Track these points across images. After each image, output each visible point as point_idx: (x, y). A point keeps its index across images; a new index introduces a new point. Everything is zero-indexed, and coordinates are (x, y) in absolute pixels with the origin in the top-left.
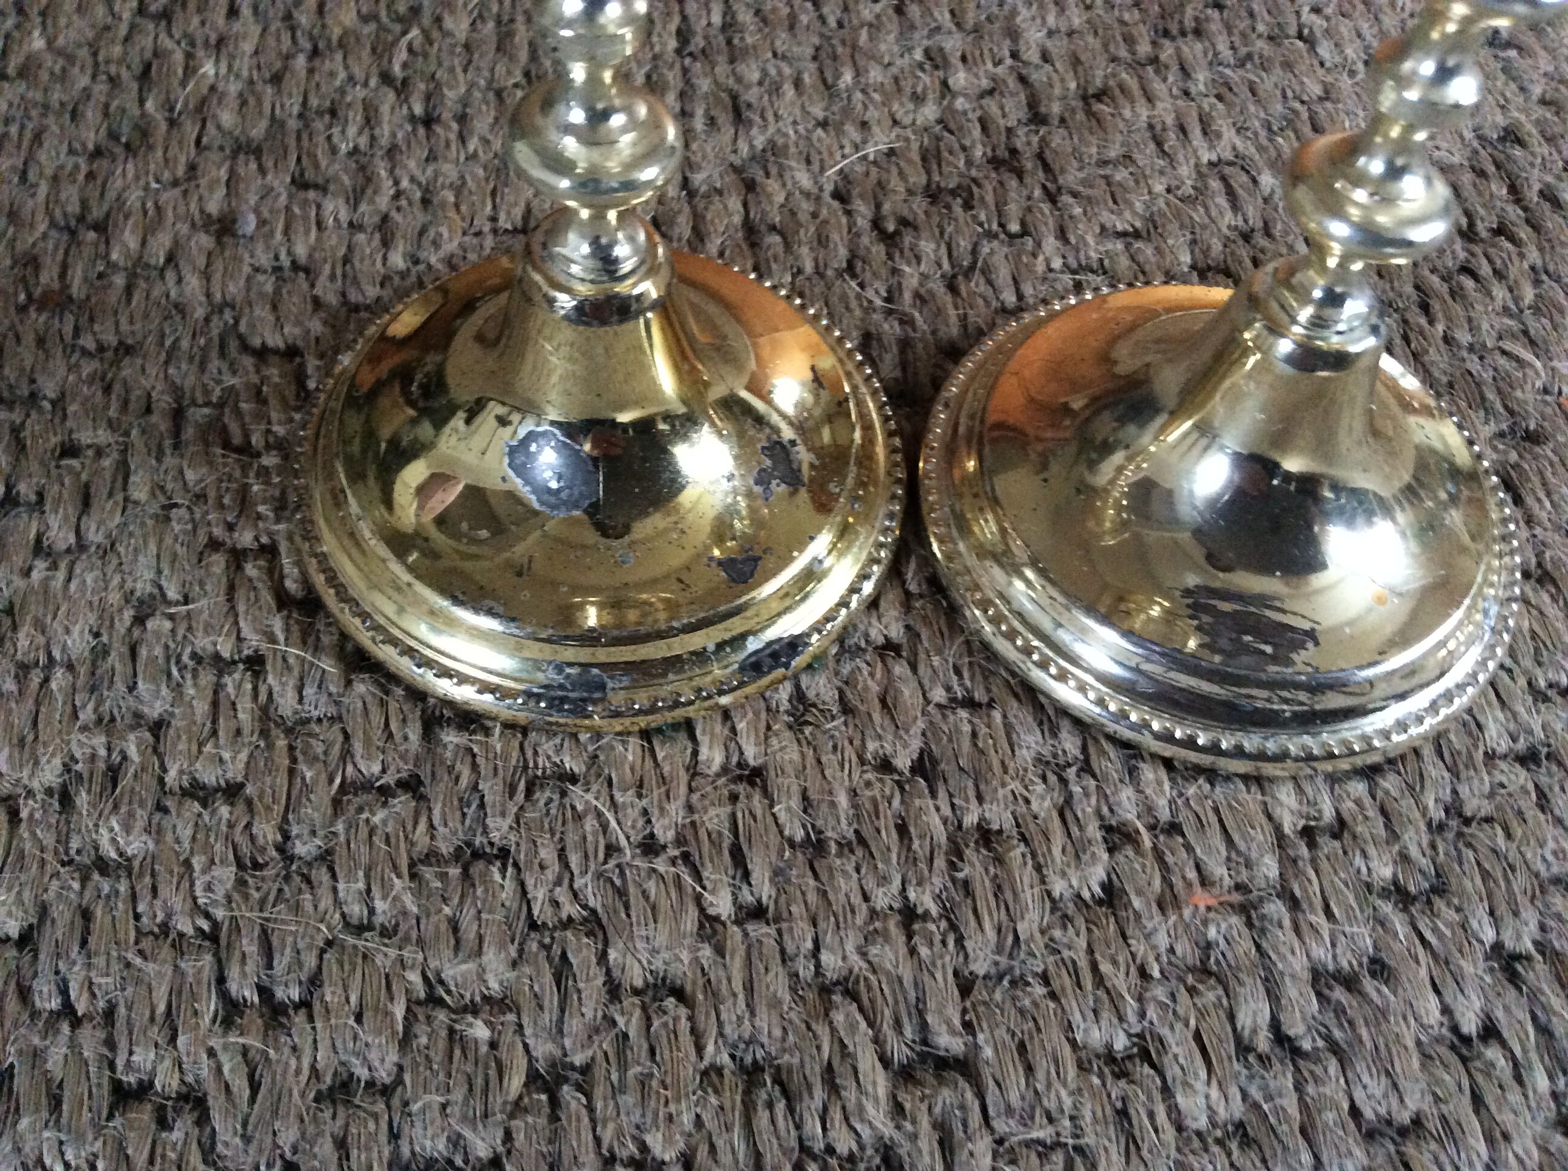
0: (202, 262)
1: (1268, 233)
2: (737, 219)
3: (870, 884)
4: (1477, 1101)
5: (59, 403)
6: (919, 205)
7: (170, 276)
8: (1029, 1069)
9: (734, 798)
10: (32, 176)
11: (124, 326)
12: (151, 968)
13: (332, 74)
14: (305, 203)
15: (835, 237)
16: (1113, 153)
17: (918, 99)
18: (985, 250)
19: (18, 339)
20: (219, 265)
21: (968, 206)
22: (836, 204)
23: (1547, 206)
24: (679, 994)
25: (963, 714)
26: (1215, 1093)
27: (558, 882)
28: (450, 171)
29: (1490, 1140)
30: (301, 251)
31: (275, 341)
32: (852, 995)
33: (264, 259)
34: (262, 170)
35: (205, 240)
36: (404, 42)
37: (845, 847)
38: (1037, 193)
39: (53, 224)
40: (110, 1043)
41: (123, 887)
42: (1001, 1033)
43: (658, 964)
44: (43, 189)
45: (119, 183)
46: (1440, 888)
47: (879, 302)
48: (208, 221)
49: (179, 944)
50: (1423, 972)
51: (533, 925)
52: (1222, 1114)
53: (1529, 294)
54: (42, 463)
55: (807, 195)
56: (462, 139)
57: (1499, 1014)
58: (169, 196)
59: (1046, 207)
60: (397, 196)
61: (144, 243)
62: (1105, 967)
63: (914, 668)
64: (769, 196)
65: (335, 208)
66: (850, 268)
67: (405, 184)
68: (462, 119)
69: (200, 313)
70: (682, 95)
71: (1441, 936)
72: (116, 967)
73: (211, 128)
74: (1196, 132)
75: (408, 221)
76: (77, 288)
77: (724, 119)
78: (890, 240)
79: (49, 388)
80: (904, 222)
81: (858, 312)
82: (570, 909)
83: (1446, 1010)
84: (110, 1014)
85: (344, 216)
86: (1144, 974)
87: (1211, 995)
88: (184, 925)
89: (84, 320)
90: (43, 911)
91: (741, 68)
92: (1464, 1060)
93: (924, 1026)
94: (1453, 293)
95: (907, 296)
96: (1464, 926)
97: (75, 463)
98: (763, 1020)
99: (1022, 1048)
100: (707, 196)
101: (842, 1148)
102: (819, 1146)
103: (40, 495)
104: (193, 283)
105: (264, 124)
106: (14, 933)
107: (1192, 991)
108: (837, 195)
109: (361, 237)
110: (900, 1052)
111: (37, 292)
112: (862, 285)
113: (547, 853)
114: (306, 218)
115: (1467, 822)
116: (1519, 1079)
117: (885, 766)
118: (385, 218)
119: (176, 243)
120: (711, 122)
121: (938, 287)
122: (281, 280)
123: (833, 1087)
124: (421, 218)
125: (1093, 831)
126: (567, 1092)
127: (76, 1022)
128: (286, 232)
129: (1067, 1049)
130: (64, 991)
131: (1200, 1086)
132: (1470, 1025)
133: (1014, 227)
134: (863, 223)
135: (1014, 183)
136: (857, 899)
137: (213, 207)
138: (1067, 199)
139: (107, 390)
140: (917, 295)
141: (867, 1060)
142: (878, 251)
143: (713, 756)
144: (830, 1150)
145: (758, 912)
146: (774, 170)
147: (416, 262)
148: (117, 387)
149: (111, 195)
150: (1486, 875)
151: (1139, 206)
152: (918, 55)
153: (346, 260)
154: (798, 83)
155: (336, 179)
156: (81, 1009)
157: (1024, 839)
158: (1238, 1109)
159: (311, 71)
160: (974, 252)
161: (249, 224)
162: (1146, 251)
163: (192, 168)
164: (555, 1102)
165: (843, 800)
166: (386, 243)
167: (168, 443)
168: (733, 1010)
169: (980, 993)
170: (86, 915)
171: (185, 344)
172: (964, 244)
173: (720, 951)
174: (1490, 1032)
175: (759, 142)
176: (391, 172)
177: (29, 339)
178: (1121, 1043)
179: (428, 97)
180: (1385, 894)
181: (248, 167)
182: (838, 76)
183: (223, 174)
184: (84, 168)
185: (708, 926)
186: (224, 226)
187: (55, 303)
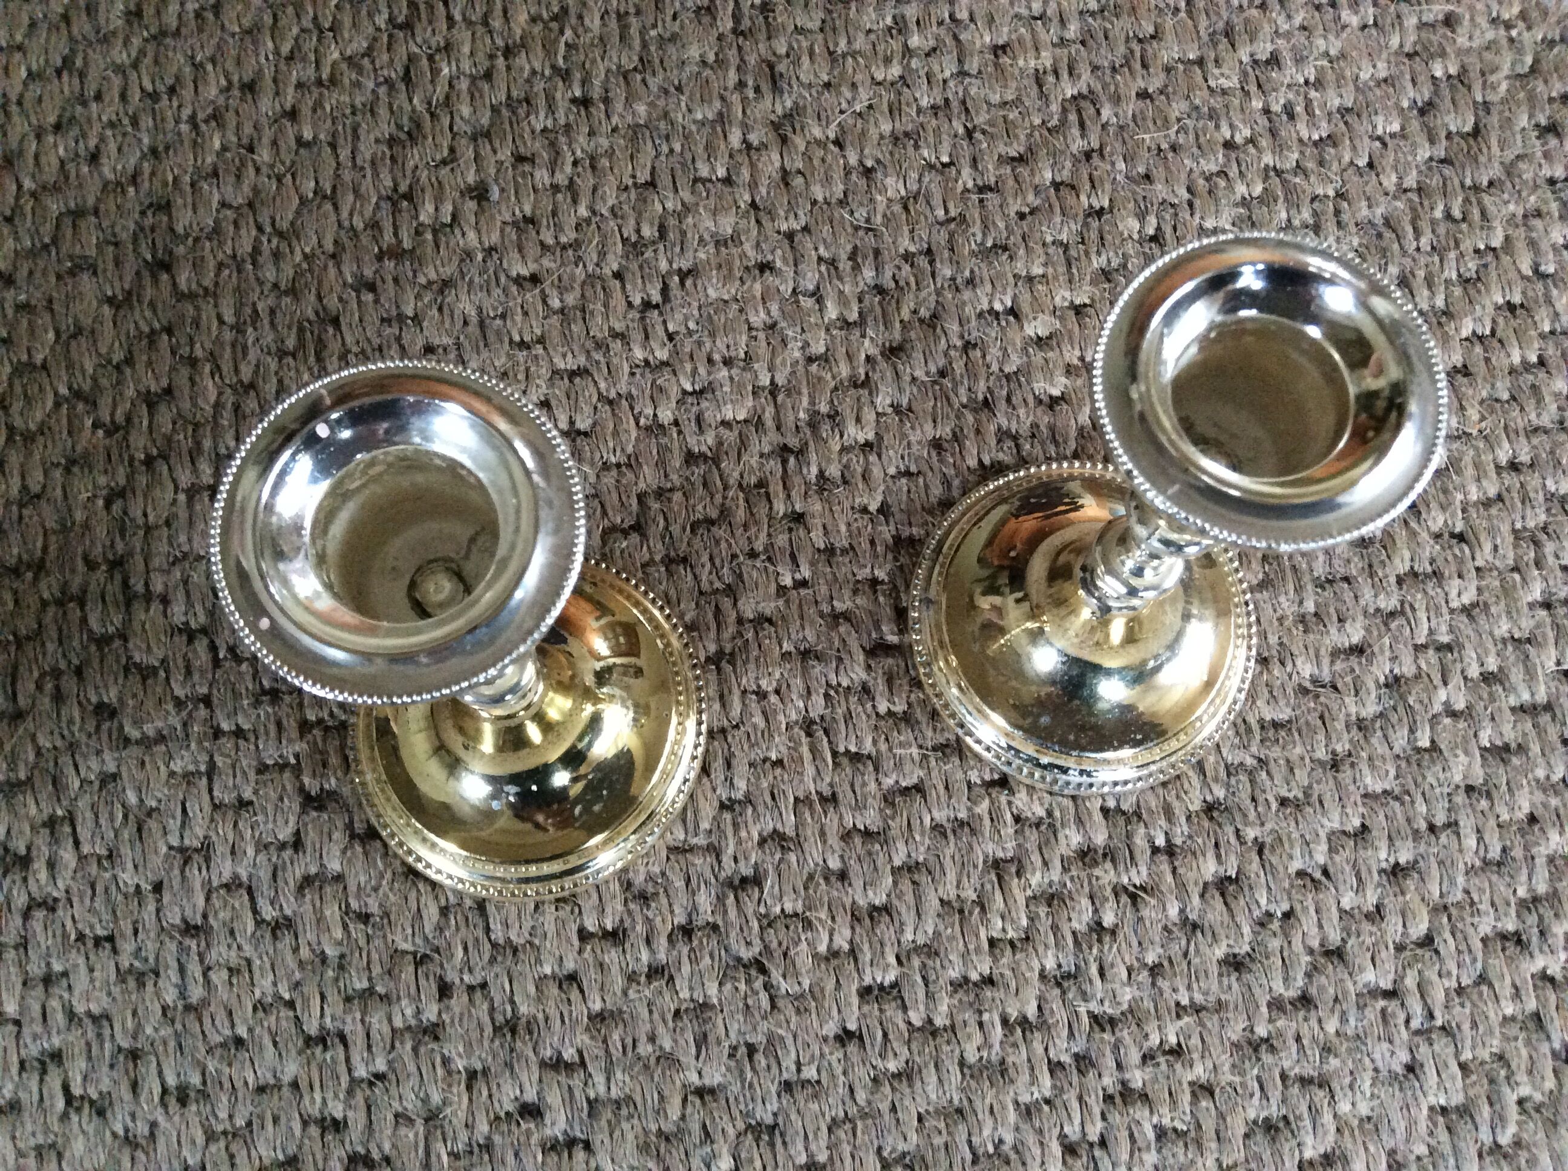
0: (473, 220)
1: (1102, 155)
2: (778, 165)
3: (856, 568)
5: (417, 319)
6: (888, 145)
7: (457, 231)
9: (790, 530)
10: (359, 162)
11: (441, 269)
13: (522, 69)
14: (524, 175)
15: (835, 175)
16: (1010, 97)
17: (888, 61)
18: (926, 180)
19: (383, 280)
20: (483, 222)
21: (917, 146)
22: (836, 150)
23: (1285, 117)
24: (770, 621)
25: (904, 481)
27: (711, 573)
28: (604, 142)
30: (527, 208)
31: (525, 272)
32: (848, 619)
33: (508, 218)
34: (495, 152)
35: (472, 205)
36: (563, 40)
37: (845, 551)
38: (961, 131)
39: (380, 197)
43: (759, 609)
44: (369, 172)
45: (411, 164)
47: (862, 224)
48: (470, 189)
51: (701, 593)
53: (1258, 190)
55: (818, 142)
56: (608, 117)
58: (444, 172)
59: (965, 143)
60: (575, 163)
61: (437, 209)
63: (879, 456)
64: (796, 148)
65: (542, 176)
66: (846, 200)
67: (579, 153)
68: (606, 100)
69: (480, 257)
70: (738, 69)
73: (457, 119)
74: (1065, 75)
75: (586, 182)
76: (407, 244)
77: (765, 87)
78: (868, 174)
79: (409, 311)
80: (878, 162)
81: (849, 231)
82: (718, 585)
85: (547, 182)
89: (416, 265)
91: (775, 43)
93: (880, 631)
94: (1210, 192)
95: (879, 219)
98: (807, 632)
100: (758, 149)
101: (845, 684)
102: (834, 683)
104: (472, 235)
105: (488, 113)
108: (838, 143)
109: (560, 196)
110: (870, 644)
111: (385, 247)
112: (852, 213)
113: (705, 558)
114: (526, 185)
117: (864, 510)
118: (571, 182)
119: (455, 207)
120: (757, 90)
121: (897, 208)
122: (519, 229)
123: (840, 660)
124: (591, 181)
128: (517, 196)
134: (853, 162)
135: (946, 125)
136: (849, 576)
137: (471, 179)
138: (978, 135)
139: (440, 310)
140: (885, 216)
141: (855, 647)
142: (862, 184)
143: (780, 508)
144: (839, 685)
145: (805, 584)
146: (798, 127)
147: (594, 212)
148: (446, 309)
149: (408, 173)
151: (1022, 137)
152: (889, 21)
153: (554, 214)
154: (811, 53)
155: (539, 154)
159: (509, 68)
160: (920, 181)
161: (495, 194)
162: (1024, 171)
163: (452, 150)
164: (719, 670)
165: (843, 528)
166: (575, 201)
167: (481, 343)
168: (795, 626)
171: (477, 280)
172: (914, 175)
173: (787, 602)
175: (789, 104)
176: (570, 145)
177: (389, 279)
179: (583, 83)
181: (486, 149)
182: (836, 44)
183: (471, 154)
184: (388, 153)
185: (782, 590)
186: (480, 193)
187: (397, 253)
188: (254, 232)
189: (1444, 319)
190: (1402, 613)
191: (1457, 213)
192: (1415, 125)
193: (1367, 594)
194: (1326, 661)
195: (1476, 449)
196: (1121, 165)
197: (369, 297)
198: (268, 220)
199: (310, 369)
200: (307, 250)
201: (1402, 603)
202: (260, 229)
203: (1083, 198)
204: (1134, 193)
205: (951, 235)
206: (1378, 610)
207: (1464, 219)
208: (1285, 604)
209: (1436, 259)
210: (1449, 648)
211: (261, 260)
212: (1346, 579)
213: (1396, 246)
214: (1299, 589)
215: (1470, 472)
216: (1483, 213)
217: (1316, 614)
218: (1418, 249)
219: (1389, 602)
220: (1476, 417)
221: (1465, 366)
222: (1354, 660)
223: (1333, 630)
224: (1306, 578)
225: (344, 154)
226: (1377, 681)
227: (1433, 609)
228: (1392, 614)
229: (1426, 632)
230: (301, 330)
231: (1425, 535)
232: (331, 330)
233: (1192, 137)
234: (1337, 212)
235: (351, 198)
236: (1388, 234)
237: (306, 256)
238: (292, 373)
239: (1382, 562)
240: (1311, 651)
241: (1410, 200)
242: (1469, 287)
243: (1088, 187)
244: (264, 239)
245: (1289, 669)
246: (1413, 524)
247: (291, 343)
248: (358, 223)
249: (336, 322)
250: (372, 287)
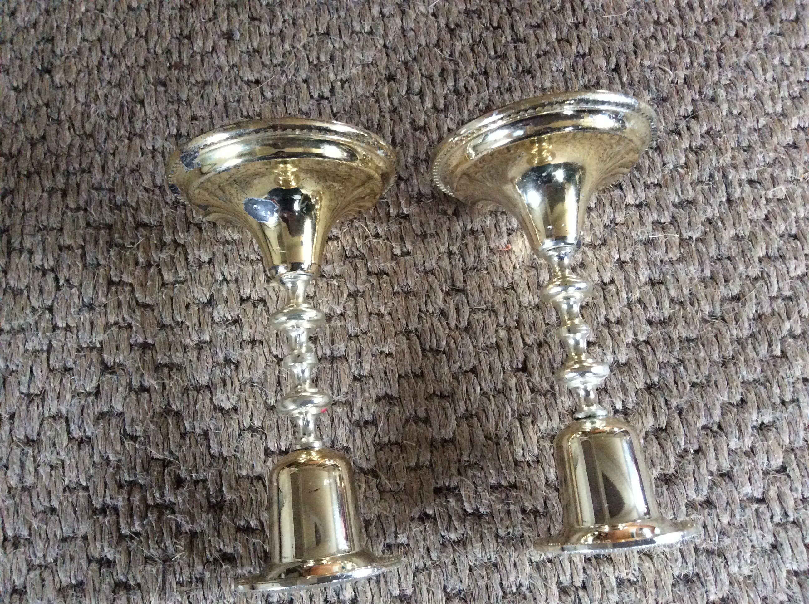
0: (224, 49)
1: (584, 25)
2: (399, 26)
3: (439, 245)
4: (605, 298)
5: (188, 101)
6: (463, 17)
7: (215, 55)
8: (481, 292)
9: (400, 223)
10: (162, 19)
11: (204, 75)
12: (246, 269)
14: (254, 27)
15: (432, 31)
18: (484, 35)
19: (170, 81)
20: (230, 51)
21: (479, 17)
22: (433, 18)
23: (688, 9)
24: (387, 274)
26: (531, 297)
27: (352, 246)
28: (301, 11)
29: (607, 310)
30: (255, 45)
31: (252, 79)
32: (433, 274)
33: (244, 49)
34: (238, 14)
35: (223, 42)
37: (432, 236)
38: (504, 10)
39: (172, 37)
40: (238, 287)
41: (235, 247)
42: (473, 283)
43: (381, 267)
44: (167, 24)
45: (191, 21)
46: (605, 243)
47: (447, 57)
48: (223, 34)
49: (252, 262)
50: (595, 267)
51: (347, 257)
52: (533, 303)
53: (674, 45)
54: (187, 123)
55: (423, 14)
57: (615, 277)
58: (210, 25)
59: (506, 17)
60: (284, 22)
61: (204, 44)
62: (504, 266)
64: (410, 17)
65: (265, 28)
66: (437, 45)
67: (286, 17)
69: (227, 69)
71: (602, 257)
72: (236, 268)
75: (289, 31)
76: (185, 62)
78: (451, 31)
79: (184, 97)
80: (457, 25)
81: (440, 61)
82: (356, 253)
83: (601, 277)
84: (236, 280)
85: (268, 31)
86: (515, 268)
87: (533, 272)
88: (252, 257)
89: (190, 73)
90: (214, 254)
92: (603, 289)
93: (453, 282)
94: (646, 46)
95: (457, 54)
96: (609, 254)
97: (197, 122)
98: (409, 281)
99: (479, 286)
100: (389, 17)
101: (431, 311)
102: (424, 310)
103: (188, 133)
104: (223, 58)
106: (207, 260)
107: (527, 272)
108: (434, 15)
109: (274, 39)
110: (446, 288)
111: (173, 63)
112: (441, 51)
114: (255, 32)
115: (617, 224)
116: (618, 294)
117: (445, 213)
118: (281, 31)
119: (214, 43)
121: (467, 50)
122: (250, 55)
123: (428, 296)
124: (293, 31)
125: (504, 229)
126: (358, 298)
127: (228, 282)
128: (250, 37)
129: (491, 287)
130: (223, 275)
131: (527, 295)
132: (607, 280)
133: (495, 24)
134: (443, 25)
135: (496, 8)
136: (435, 250)
137: (224, 29)
138: (514, 13)
139: (202, 97)
140: (460, 53)
141: (438, 289)
142: (448, 36)
143: (394, 211)
144: (427, 311)
145: (408, 253)
146: (412, 6)
147: (293, 48)
148: (205, 96)
149: (190, 25)
150: (618, 240)
151: (539, 15)
153: (271, 48)
155: (264, 16)
156: (229, 278)
157: (483, 232)
158: (537, 300)
160: (481, 36)
161: (237, 36)
162: (540, 32)
163: (215, 13)
164: (356, 300)
165: (432, 223)
166: (283, 41)
167: (224, 115)
168: (402, 277)
169: (469, 273)
170: (226, 255)
171: (224, 81)
172: (477, 33)
173: (398, 263)
174: (612, 282)
176: (281, 12)
177: (174, 80)
178: (506, 285)
180: (587, 246)
181: (234, 13)
183: (225, 16)
184: (179, 15)
185: (394, 257)
186: (229, 36)
187: (179, 66)
188: (100, 54)
189: (781, 118)
190: (763, 278)
191: (787, 62)
192: (762, 14)
193: (742, 268)
194: (718, 305)
195: (803, 188)
196: (595, 31)
197: (161, 89)
198: (108, 48)
199: (125, 127)
200: (129, 64)
201: (762, 273)
202: (103, 53)
203: (574, 47)
204: (603, 46)
205: (499, 64)
206: (748, 276)
207: (791, 65)
208: (693, 272)
209: (776, 85)
210: (790, 298)
211: (102, 68)
212: (728, 258)
213: (752, 78)
214: (701, 263)
215: (799, 201)
216: (803, 63)
217: (712, 278)
218: (766, 80)
219: (754, 272)
220: (801, 171)
221: (794, 143)
222: (734, 304)
223: (722, 287)
224: (705, 257)
225: (154, 14)
226: (748, 317)
227: (780, 277)
228: (756, 279)
229: (776, 289)
230: (122, 106)
231: (774, 234)
232: (139, 106)
233: (635, 18)
234: (719, 59)
235: (156, 37)
236: (748, 72)
237: (128, 67)
238: (115, 129)
239: (750, 249)
240: (709, 298)
241: (760, 54)
242: (796, 100)
243: (576, 41)
244: (105, 58)
245: (696, 307)
246: (767, 228)
247: (115, 113)
248: (159, 51)
249: (142, 103)
250: (164, 84)
